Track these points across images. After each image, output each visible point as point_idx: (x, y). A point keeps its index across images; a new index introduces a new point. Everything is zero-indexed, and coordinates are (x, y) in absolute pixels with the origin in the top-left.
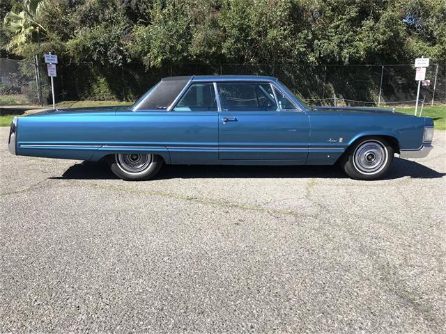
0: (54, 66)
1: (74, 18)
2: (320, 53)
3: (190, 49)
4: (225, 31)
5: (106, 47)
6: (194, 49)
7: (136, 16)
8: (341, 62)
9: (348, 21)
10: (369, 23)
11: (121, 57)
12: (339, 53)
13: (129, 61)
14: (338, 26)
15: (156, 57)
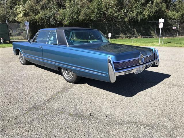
0: (28, 26)
1: (38, 7)
2: (129, 18)
3: (79, 18)
4: (92, 10)
5: (49, 18)
6: (81, 18)
7: (60, 5)
8: (137, 21)
9: (141, 4)
10: (149, 5)
11: (55, 21)
12: (137, 17)
13: (58, 22)
14: (137, 7)
15: (67, 21)
